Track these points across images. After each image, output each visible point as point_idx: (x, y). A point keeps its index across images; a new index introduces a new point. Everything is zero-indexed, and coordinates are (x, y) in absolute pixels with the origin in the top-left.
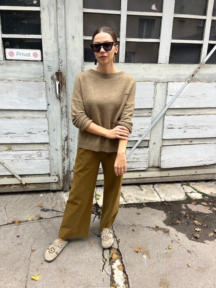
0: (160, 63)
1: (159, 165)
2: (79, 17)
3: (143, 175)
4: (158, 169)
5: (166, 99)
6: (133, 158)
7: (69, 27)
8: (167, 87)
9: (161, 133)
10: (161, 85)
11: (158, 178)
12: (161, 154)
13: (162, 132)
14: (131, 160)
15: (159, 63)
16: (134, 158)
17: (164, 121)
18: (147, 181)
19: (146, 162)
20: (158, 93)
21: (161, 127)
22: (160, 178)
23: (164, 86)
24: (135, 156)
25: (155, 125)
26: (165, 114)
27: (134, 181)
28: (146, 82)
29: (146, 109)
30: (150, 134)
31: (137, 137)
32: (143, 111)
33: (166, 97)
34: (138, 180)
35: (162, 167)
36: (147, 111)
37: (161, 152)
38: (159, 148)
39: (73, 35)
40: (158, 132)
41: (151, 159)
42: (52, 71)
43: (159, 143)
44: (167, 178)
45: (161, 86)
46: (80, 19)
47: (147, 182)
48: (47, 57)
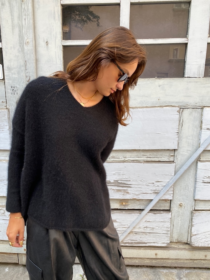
0: (188, 76)
1: (189, 240)
2: (54, 13)
3: (162, 254)
4: (187, 247)
5: (200, 134)
6: (144, 228)
7: (40, 28)
8: (202, 115)
9: (192, 190)
10: (192, 112)
11: (188, 261)
12: (192, 223)
13: (193, 188)
14: (141, 229)
15: (186, 76)
16: (146, 227)
17: (196, 171)
18: (168, 264)
19: (167, 235)
20: (185, 126)
21: (192, 180)
22: (191, 261)
23: (196, 114)
24: (148, 224)
25: (182, 176)
26: (198, 160)
27: (147, 262)
28: (165, 108)
29: (165, 150)
30: (173, 191)
31: (151, 194)
32: (160, 153)
33: (199, 132)
34: (154, 261)
35: (193, 243)
36: (167, 153)
37: (192, 219)
38: (188, 213)
39: (47, 39)
40: (187, 188)
41: (175, 230)
42: (17, 93)
43: (189, 206)
44: (203, 262)
45: (190, 114)
46: (57, 15)
47: (169, 266)
48: (10, 74)
